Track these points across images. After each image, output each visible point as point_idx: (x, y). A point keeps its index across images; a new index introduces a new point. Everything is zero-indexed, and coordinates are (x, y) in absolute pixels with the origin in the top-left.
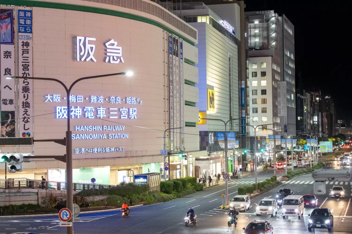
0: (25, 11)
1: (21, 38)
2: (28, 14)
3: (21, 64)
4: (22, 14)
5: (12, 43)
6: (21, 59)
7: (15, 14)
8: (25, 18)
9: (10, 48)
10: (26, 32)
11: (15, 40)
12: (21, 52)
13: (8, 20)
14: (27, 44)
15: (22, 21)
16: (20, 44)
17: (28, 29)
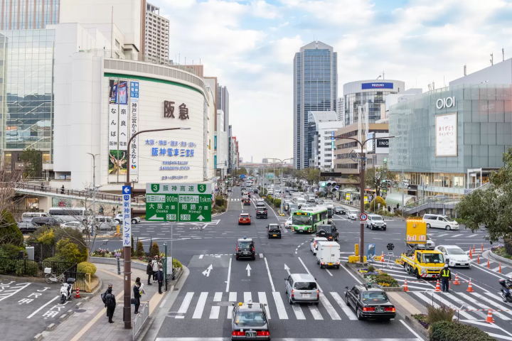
0: (135, 83)
1: (132, 100)
2: (137, 85)
3: (131, 118)
4: (133, 85)
5: (126, 104)
6: (131, 115)
7: (129, 85)
8: (135, 87)
9: (124, 107)
10: (134, 97)
11: (128, 102)
12: (131, 110)
13: (124, 88)
14: (135, 105)
15: (133, 90)
16: (131, 105)
17: (136, 95)
